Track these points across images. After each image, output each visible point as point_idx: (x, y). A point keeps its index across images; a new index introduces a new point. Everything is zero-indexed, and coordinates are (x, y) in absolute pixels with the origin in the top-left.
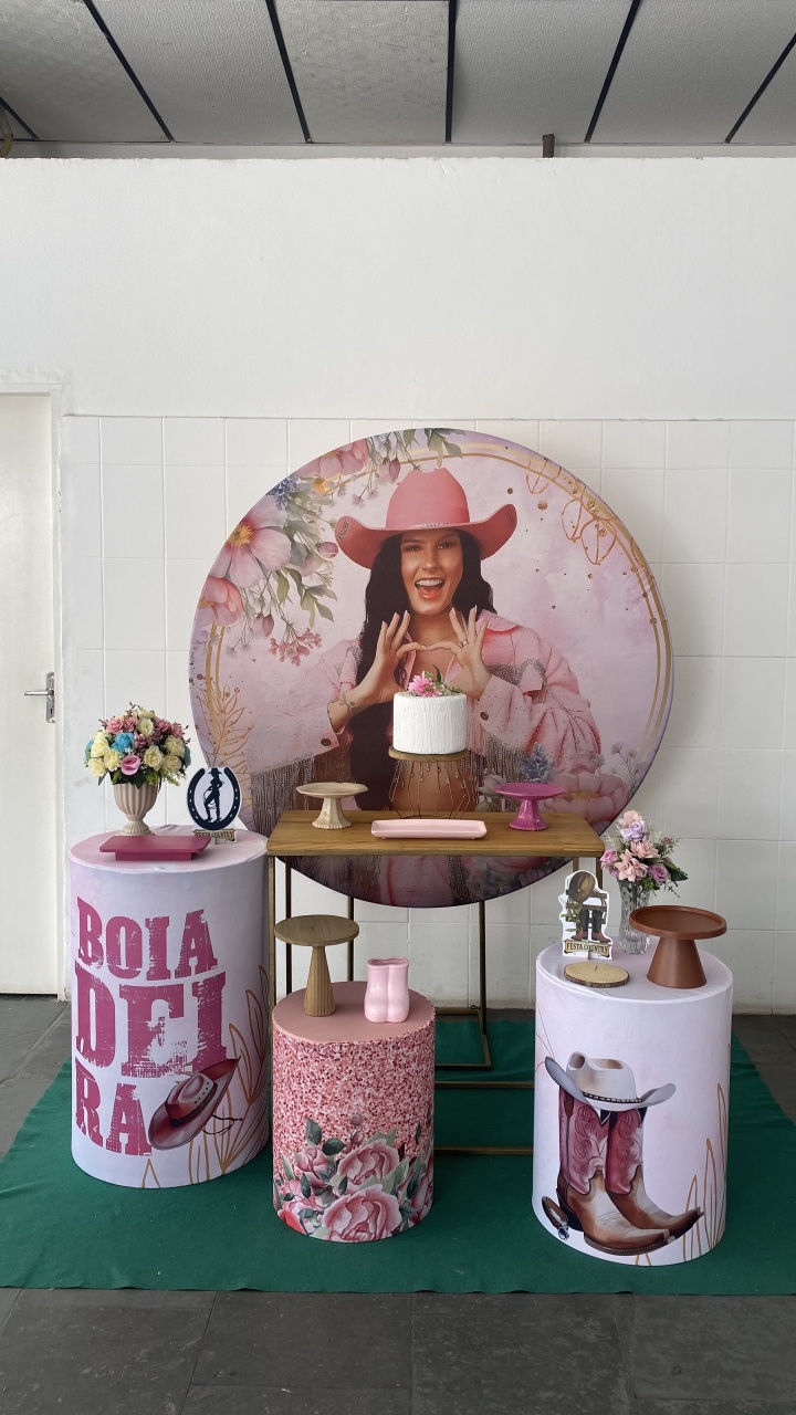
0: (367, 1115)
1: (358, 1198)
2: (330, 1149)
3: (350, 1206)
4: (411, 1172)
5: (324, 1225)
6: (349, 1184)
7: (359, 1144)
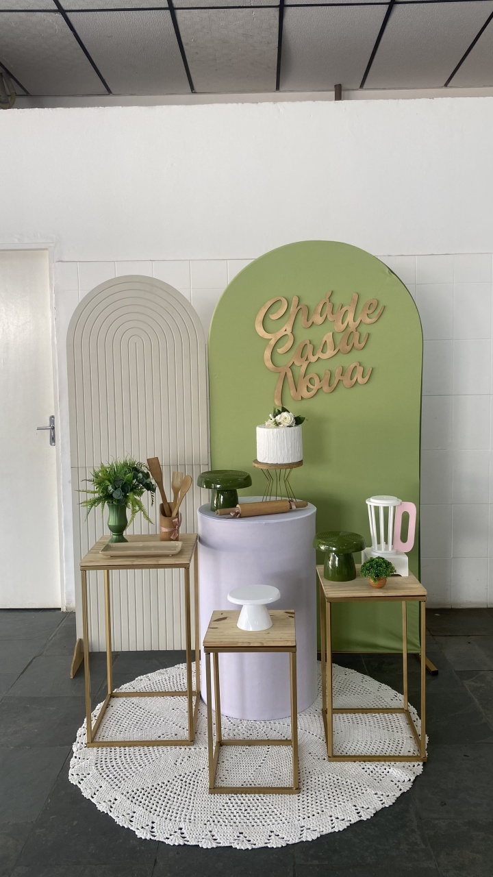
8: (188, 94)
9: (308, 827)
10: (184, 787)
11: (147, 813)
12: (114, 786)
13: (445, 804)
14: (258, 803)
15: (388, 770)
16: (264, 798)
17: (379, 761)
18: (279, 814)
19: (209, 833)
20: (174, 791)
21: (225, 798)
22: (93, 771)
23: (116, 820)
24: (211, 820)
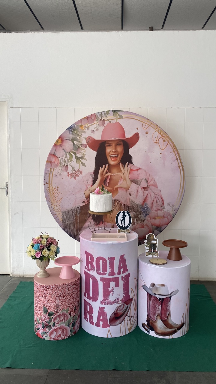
0: (60, 305)
1: (58, 328)
2: (50, 315)
3: (56, 330)
4: (73, 320)
5: (48, 336)
6: (56, 324)
7: (58, 313)
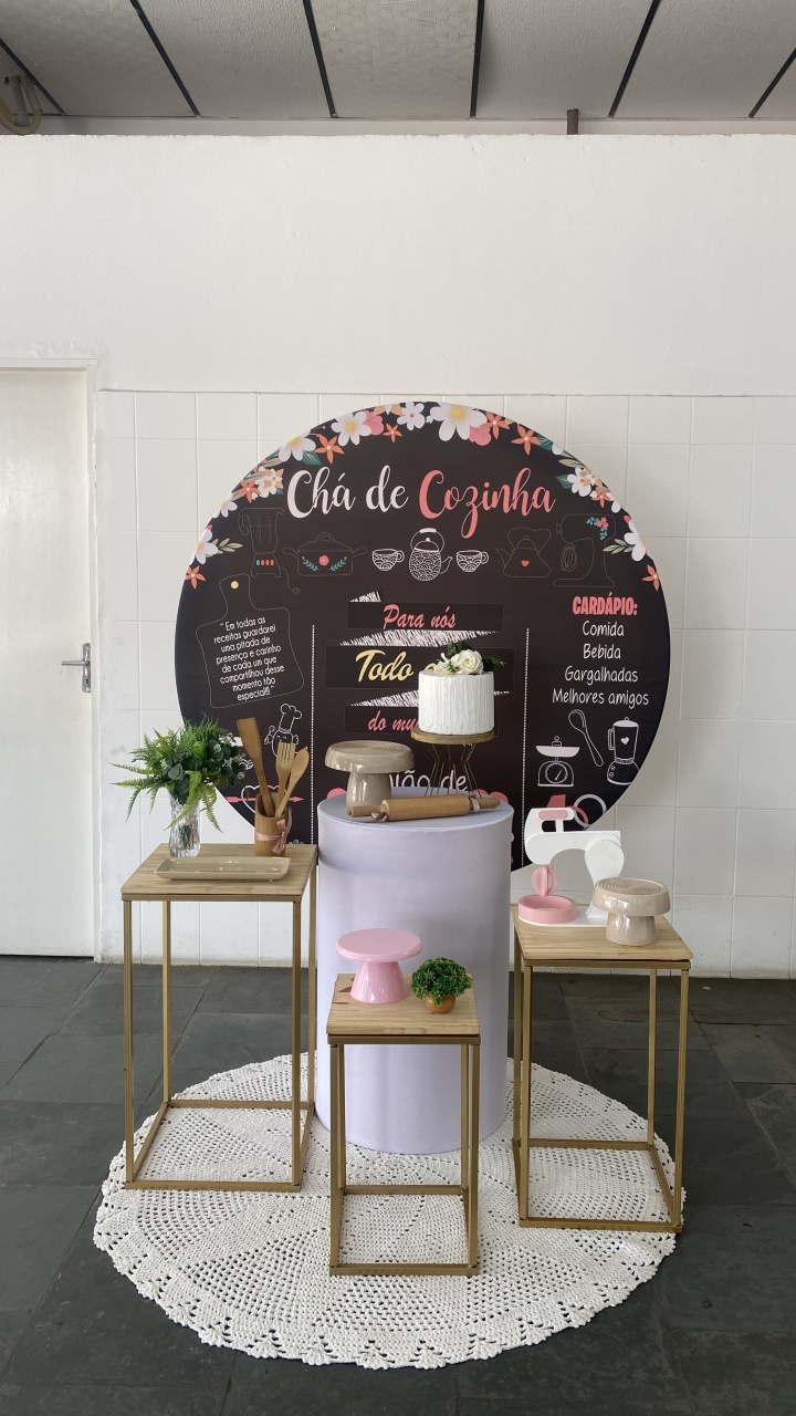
8: (324, 118)
9: (483, 1336)
10: (281, 1261)
11: (219, 1301)
12: (166, 1255)
13: (710, 1305)
14: (401, 1292)
15: (617, 1244)
16: (411, 1284)
17: (604, 1228)
18: (434, 1313)
19: (319, 1340)
20: (265, 1267)
21: (347, 1282)
22: (134, 1228)
23: (168, 1312)
24: (323, 1317)
